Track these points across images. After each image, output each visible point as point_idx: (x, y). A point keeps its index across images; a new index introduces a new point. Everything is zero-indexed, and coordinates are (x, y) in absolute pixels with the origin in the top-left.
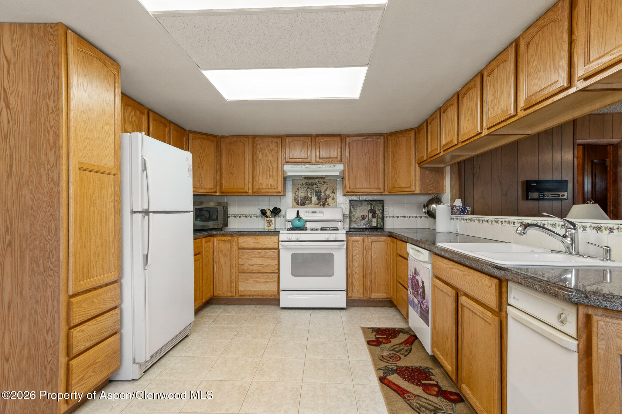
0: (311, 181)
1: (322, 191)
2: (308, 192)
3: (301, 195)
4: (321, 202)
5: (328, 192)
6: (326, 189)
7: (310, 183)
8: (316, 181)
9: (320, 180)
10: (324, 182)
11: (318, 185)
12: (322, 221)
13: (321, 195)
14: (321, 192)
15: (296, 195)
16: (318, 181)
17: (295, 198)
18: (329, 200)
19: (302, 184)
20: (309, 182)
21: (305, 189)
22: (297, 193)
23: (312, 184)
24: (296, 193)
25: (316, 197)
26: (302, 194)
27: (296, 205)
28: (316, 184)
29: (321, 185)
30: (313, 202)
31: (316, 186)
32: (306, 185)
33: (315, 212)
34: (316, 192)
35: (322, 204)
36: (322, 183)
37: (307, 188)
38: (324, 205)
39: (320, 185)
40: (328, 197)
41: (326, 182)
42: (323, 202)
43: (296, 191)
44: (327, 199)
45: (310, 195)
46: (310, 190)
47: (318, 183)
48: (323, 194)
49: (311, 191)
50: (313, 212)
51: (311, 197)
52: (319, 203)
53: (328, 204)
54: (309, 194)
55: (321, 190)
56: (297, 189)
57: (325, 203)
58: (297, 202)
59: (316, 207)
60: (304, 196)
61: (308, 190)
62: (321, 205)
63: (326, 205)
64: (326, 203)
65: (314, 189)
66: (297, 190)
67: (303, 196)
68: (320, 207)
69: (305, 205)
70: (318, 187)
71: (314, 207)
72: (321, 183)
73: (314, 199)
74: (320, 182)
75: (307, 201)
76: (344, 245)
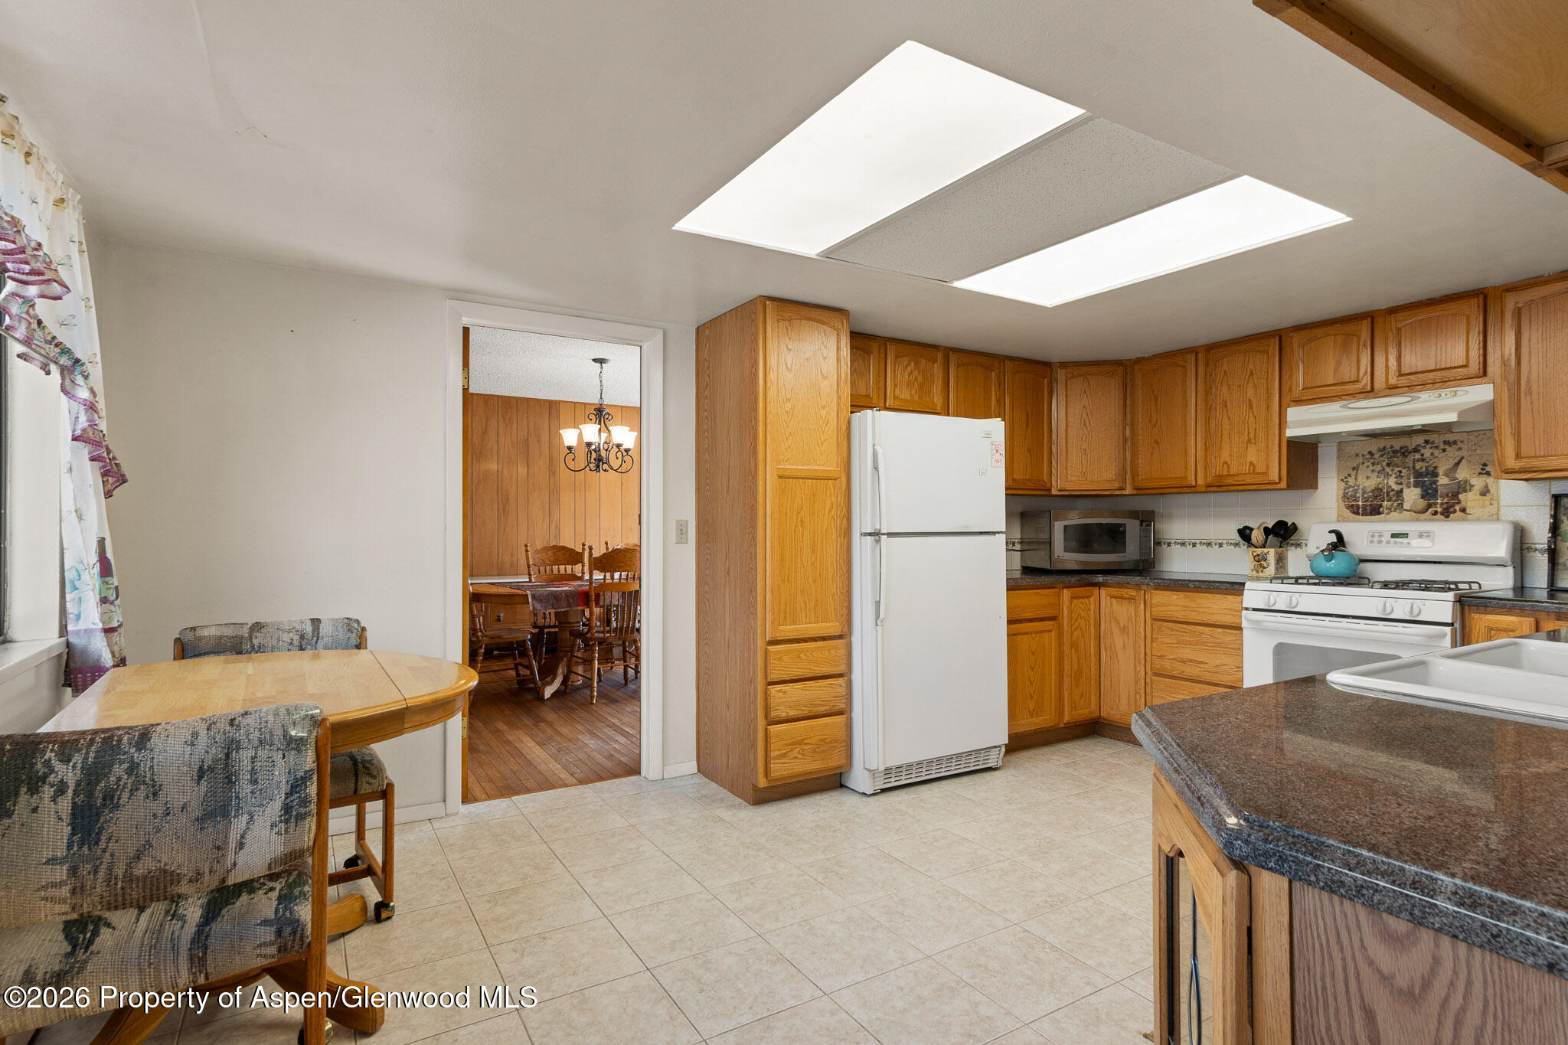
0: (1397, 443)
1: (1441, 471)
2: (1388, 475)
3: (1366, 484)
4: (1436, 504)
5: (1462, 474)
6: (1457, 464)
7: (1397, 447)
8: (1419, 440)
9: (1432, 437)
10: (1445, 442)
11: (1427, 452)
12: (1440, 563)
13: (1435, 482)
14: (1436, 475)
15: (1350, 486)
16: (1427, 442)
17: (1345, 496)
18: (1469, 499)
19: (1370, 453)
20: (1392, 447)
21: (1379, 468)
22: (1351, 481)
23: (1404, 452)
24: (1349, 479)
25: (1418, 491)
26: (1368, 481)
27: (1347, 513)
28: (1416, 450)
29: (1436, 452)
30: (1406, 506)
31: (1418, 456)
32: (1382, 456)
33: (1405, 535)
34: (1418, 475)
35: (1439, 510)
36: (1442, 446)
37: (1384, 464)
38: (1447, 513)
39: (1432, 454)
40: (1463, 487)
41: (1455, 442)
42: (1442, 504)
43: (1350, 475)
44: (1458, 493)
45: (1397, 483)
46: (1396, 470)
47: (1424, 447)
48: (1443, 480)
49: (1400, 472)
50: (1394, 536)
51: (1401, 491)
52: (1429, 506)
53: (1463, 510)
54: (1392, 482)
55: (1436, 468)
56: (1354, 469)
57: (1453, 505)
58: (1352, 506)
59: (1418, 520)
60: (1377, 489)
61: (1388, 470)
62: (1436, 513)
63: (1455, 511)
64: (1457, 507)
65: (1411, 465)
66: (1353, 473)
67: (1373, 488)
68: (1432, 520)
69: (1379, 513)
70: (1423, 460)
71: (1413, 520)
72: (1437, 447)
73: (1412, 495)
74: (1433, 443)
75: (1385, 503)
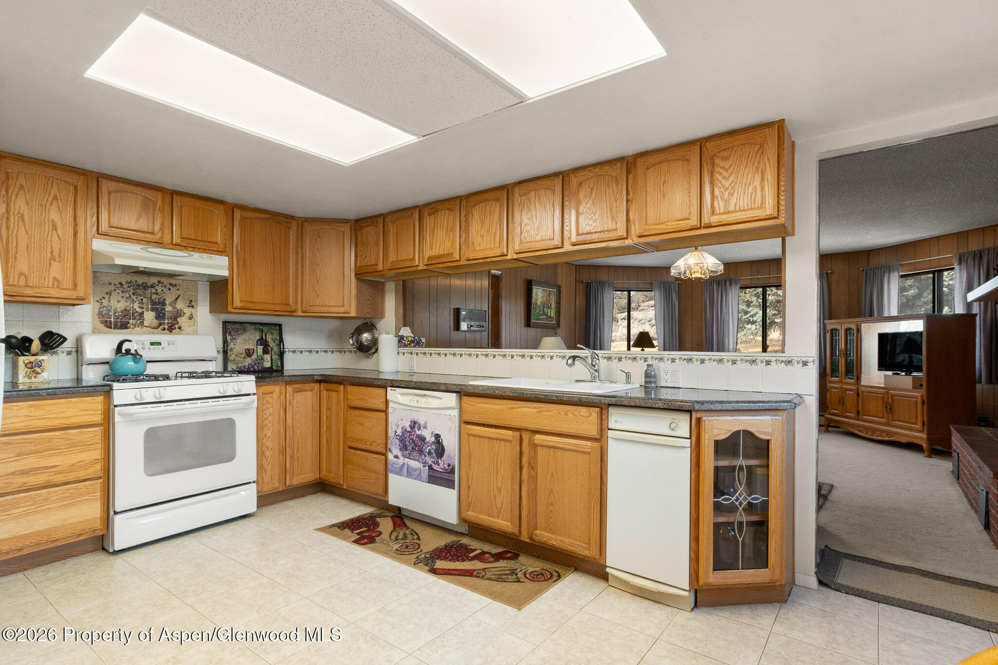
0: (141, 280)
1: (167, 302)
2: (133, 302)
3: (117, 306)
4: (164, 323)
5: (180, 305)
6: (177, 299)
7: (140, 282)
8: (154, 280)
9: (163, 280)
10: (170, 284)
11: (159, 289)
13: (164, 309)
14: (164, 304)
15: (104, 307)
16: (159, 282)
17: (100, 313)
18: (182, 321)
19: (120, 283)
20: (136, 282)
21: (127, 295)
22: (105, 302)
23: (145, 287)
24: (103, 301)
25: (153, 314)
26: (118, 303)
27: (102, 327)
28: (152, 286)
29: (165, 289)
30: (146, 323)
31: (153, 291)
32: (129, 287)
33: (159, 344)
34: (154, 303)
35: (166, 327)
36: (168, 286)
37: (131, 293)
38: (171, 329)
39: (162, 290)
40: (179, 314)
41: (176, 285)
42: (168, 323)
43: (104, 298)
44: (177, 317)
45: (139, 307)
46: (139, 298)
47: (158, 285)
48: (168, 308)
49: (142, 300)
50: (152, 344)
51: (143, 313)
52: (160, 324)
53: (180, 328)
54: (136, 306)
55: (164, 300)
56: (107, 293)
57: (174, 325)
58: (106, 322)
59: (153, 333)
60: (125, 310)
61: (134, 297)
62: (164, 329)
63: (175, 329)
64: (177, 326)
65: (149, 296)
66: (107, 297)
67: (122, 309)
68: (162, 334)
69: (127, 328)
70: (157, 294)
71: (150, 333)
72: (165, 286)
73: (150, 317)
74: (163, 283)
75: (131, 321)
76: (253, 402)
